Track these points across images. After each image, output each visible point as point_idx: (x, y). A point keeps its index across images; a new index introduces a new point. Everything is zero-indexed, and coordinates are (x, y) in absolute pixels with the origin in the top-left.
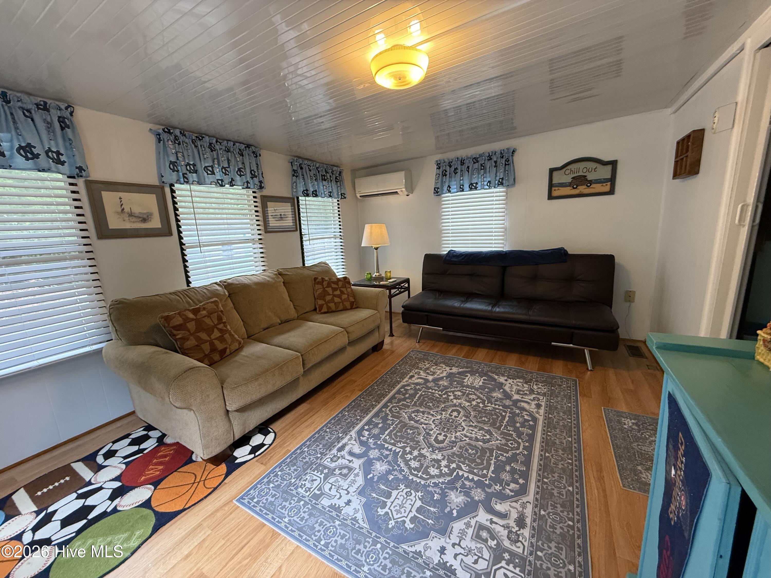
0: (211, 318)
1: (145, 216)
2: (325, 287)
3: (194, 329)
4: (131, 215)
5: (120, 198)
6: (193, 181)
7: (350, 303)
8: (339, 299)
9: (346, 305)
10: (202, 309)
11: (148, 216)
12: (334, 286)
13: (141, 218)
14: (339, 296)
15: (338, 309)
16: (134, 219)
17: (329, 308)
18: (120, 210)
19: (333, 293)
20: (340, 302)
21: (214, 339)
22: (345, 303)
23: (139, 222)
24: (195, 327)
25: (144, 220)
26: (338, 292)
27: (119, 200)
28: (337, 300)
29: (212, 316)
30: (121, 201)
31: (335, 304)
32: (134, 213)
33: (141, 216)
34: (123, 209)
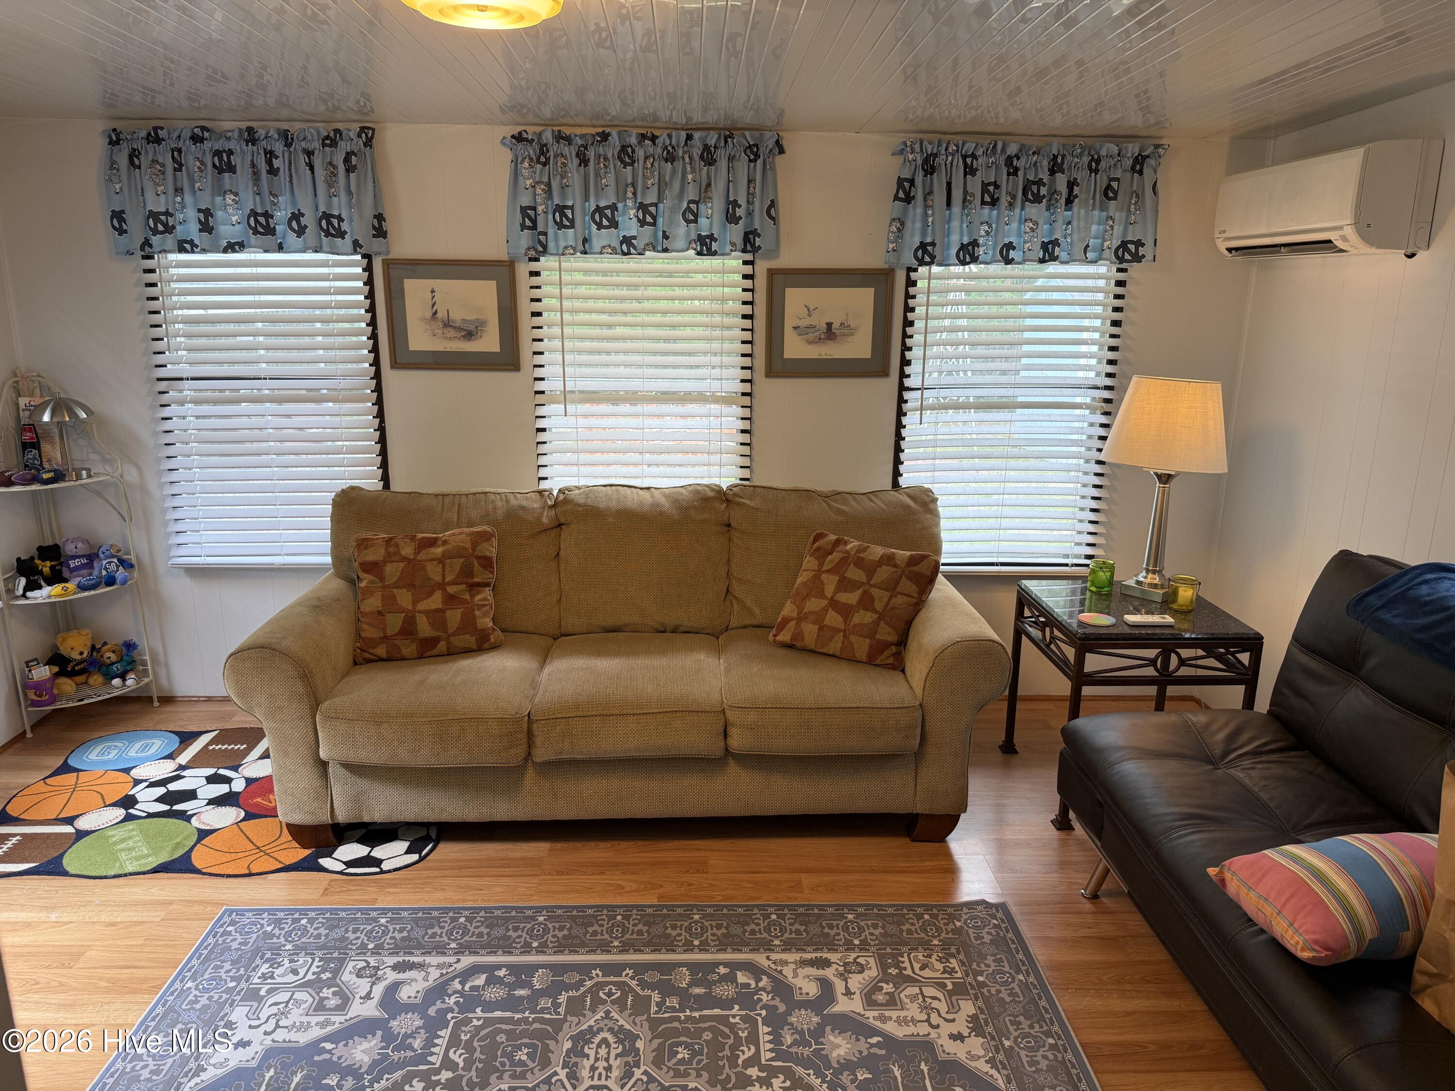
0: (444, 566)
1: (472, 327)
2: (825, 568)
3: (395, 579)
4: (447, 324)
5: (433, 291)
6: (566, 247)
7: (871, 646)
8: (840, 618)
9: (856, 646)
10: (439, 542)
11: (477, 327)
12: (854, 573)
13: (464, 330)
14: (846, 611)
15: (825, 650)
16: (452, 333)
17: (798, 635)
18: (429, 314)
19: (835, 593)
20: (839, 631)
21: (419, 612)
22: (853, 638)
23: (459, 339)
24: (398, 574)
25: (469, 335)
26: (851, 598)
27: (430, 296)
28: (833, 619)
29: (448, 561)
30: (433, 297)
31: (821, 629)
32: (454, 321)
33: (465, 326)
34: (435, 313)
